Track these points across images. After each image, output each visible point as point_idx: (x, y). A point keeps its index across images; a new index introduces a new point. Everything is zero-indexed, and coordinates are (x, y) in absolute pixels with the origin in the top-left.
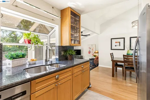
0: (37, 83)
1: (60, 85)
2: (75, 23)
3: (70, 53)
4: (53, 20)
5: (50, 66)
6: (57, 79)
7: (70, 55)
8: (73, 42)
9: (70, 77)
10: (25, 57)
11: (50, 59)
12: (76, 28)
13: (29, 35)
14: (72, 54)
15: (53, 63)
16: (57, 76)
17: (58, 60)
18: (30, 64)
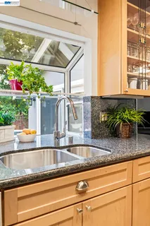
0: (20, 199)
1: (92, 211)
2: (143, 25)
3: (126, 116)
4: (76, 23)
5: (65, 151)
6: (82, 193)
7: (124, 121)
8: (134, 83)
9: (125, 191)
10: (10, 124)
11: (67, 133)
12: (143, 41)
13: (20, 69)
14: (130, 121)
15: (74, 143)
16: (81, 184)
17: (90, 135)
18: (21, 142)
